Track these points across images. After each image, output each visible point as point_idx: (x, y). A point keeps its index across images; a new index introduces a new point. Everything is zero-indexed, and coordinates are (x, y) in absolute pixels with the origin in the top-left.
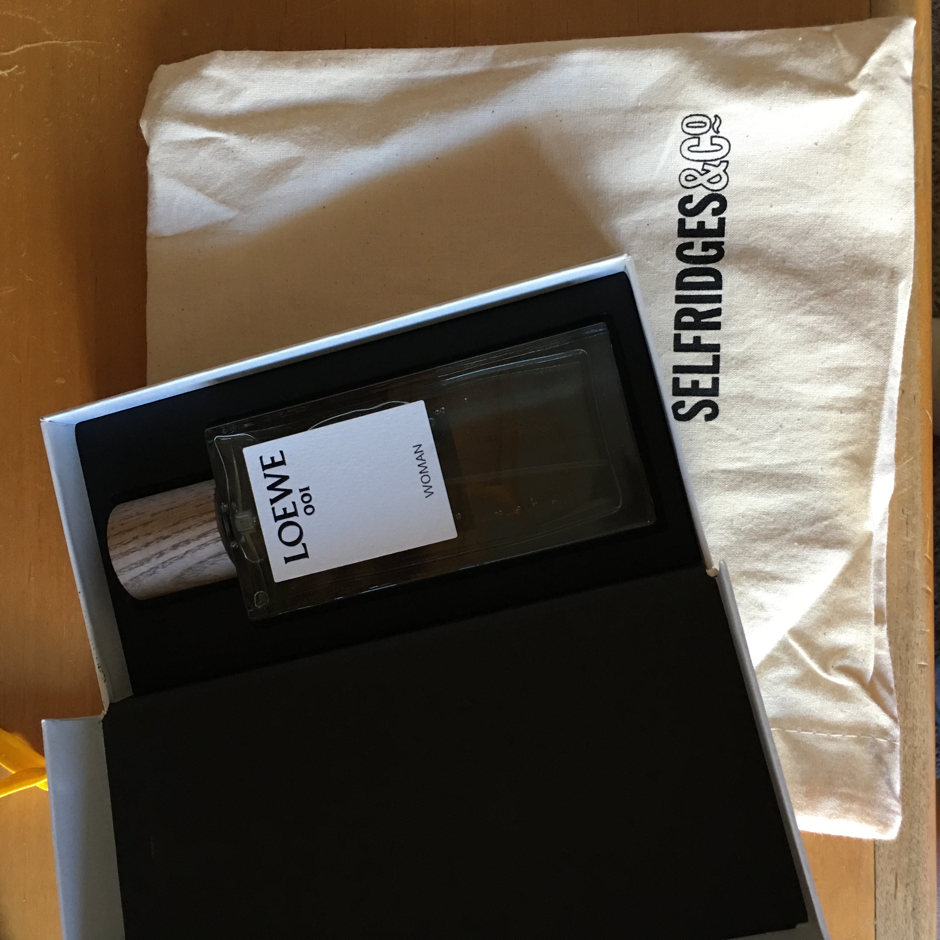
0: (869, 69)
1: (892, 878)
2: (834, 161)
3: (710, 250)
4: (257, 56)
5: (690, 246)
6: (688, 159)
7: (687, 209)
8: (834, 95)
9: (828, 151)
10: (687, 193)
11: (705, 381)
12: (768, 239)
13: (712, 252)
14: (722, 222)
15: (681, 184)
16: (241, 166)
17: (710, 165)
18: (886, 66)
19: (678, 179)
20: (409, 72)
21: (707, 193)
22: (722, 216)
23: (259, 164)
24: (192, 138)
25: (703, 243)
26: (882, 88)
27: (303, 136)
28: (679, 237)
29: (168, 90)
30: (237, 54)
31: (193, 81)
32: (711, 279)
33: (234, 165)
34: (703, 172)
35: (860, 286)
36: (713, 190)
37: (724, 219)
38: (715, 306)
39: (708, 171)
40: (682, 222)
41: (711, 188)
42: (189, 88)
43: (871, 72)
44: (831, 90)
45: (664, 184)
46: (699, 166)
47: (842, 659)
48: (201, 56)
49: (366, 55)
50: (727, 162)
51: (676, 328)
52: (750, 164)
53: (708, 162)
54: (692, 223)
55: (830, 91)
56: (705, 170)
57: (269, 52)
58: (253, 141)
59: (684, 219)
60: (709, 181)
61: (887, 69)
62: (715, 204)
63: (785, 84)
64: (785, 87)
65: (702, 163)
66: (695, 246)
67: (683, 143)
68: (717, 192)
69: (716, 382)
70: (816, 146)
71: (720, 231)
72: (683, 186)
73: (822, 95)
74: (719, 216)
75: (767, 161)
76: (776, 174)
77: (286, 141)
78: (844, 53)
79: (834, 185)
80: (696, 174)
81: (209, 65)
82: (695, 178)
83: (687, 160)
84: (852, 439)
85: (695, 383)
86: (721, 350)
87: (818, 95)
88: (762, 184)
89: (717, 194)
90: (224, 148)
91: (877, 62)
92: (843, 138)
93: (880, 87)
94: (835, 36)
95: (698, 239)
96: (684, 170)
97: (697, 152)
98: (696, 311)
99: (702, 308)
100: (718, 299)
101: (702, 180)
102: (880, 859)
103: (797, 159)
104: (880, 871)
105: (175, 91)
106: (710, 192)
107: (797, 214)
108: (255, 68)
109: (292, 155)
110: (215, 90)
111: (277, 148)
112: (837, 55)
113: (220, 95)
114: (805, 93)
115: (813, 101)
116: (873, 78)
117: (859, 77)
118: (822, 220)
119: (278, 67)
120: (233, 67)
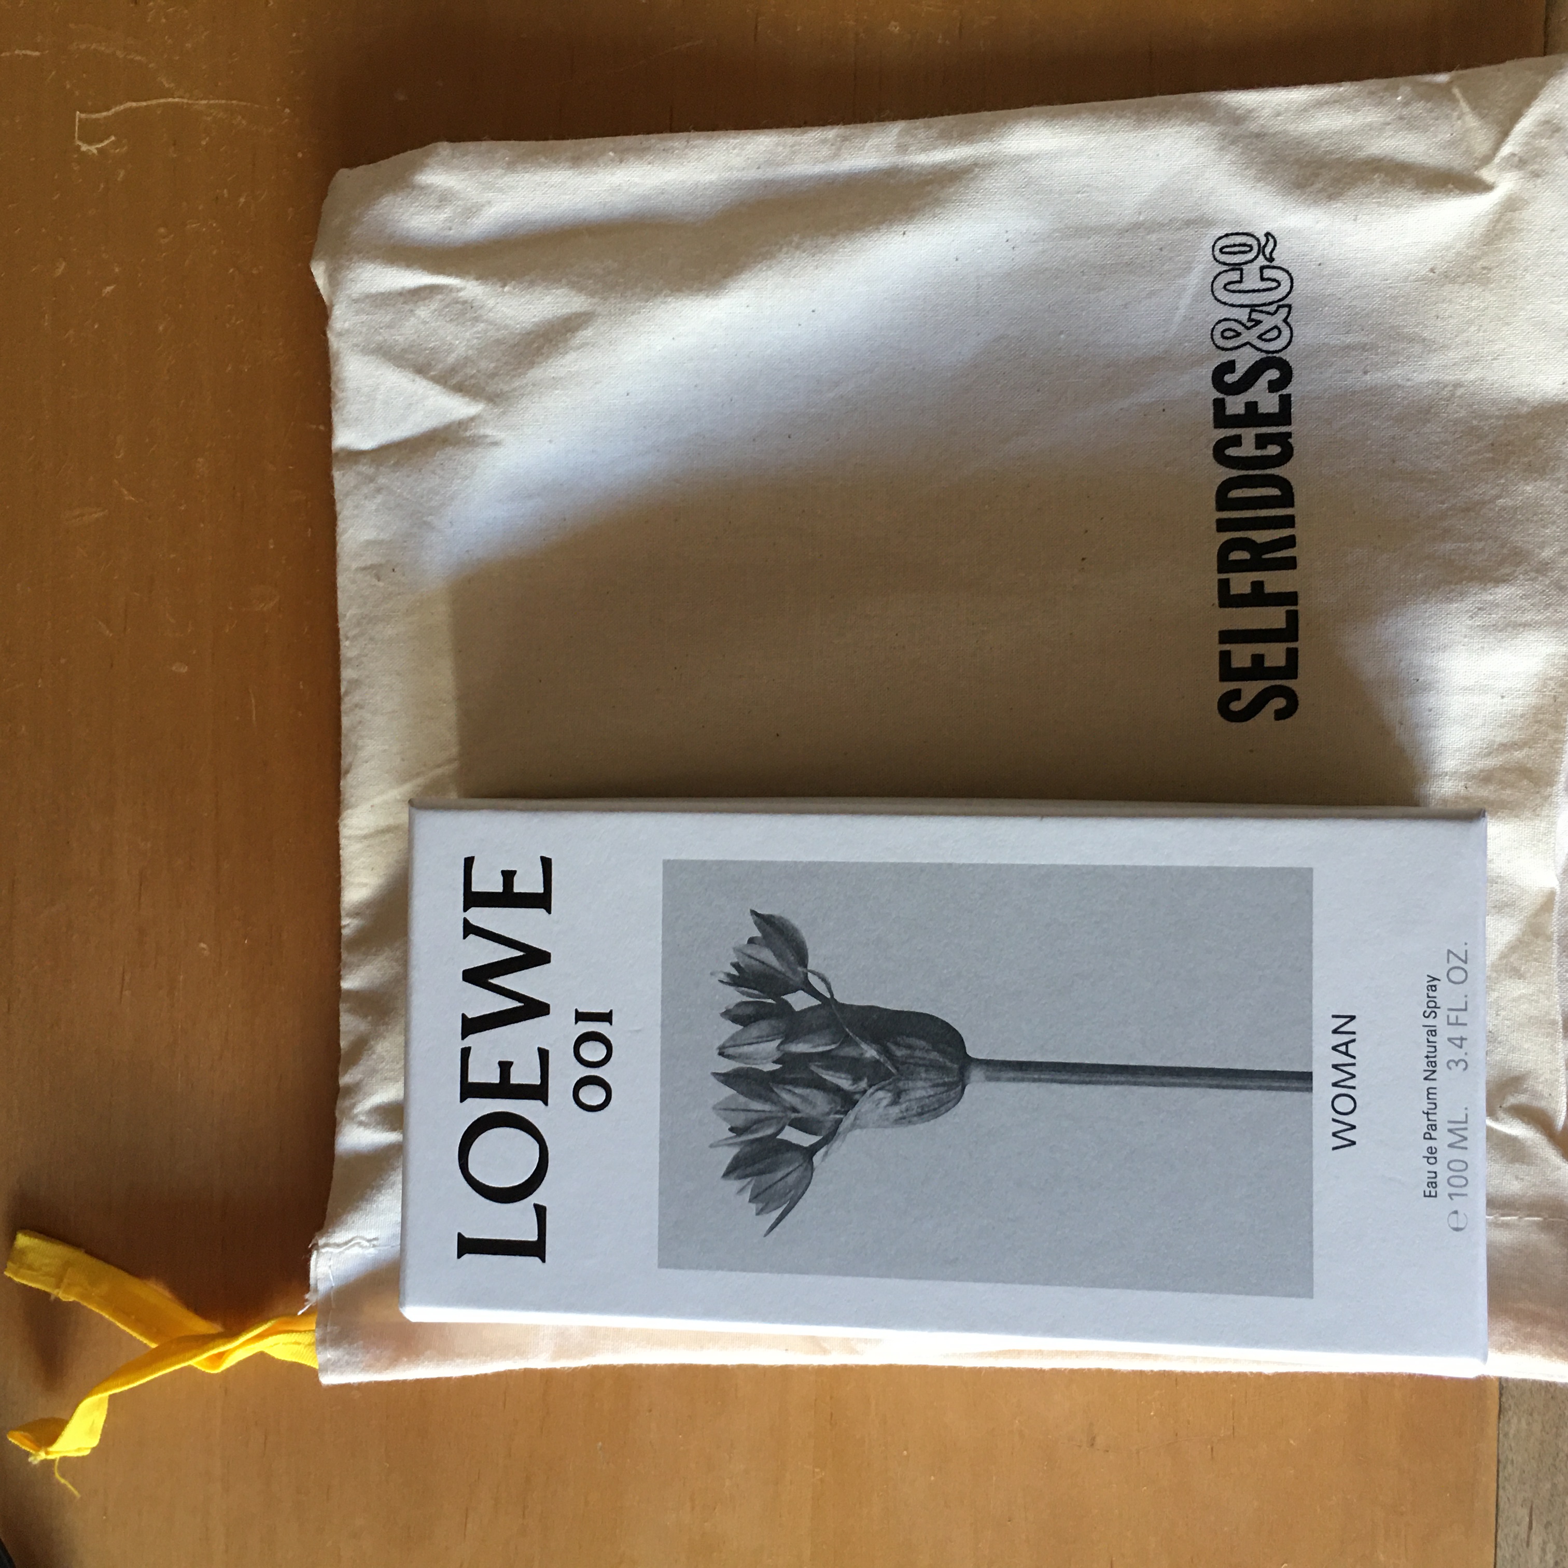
0: (1514, 144)
1: (1523, 1513)
2: (1463, 296)
3: (1269, 447)
4: (504, 149)
5: (1236, 441)
6: (1225, 304)
7: (1227, 383)
8: (1458, 192)
9: (1453, 281)
10: (1226, 357)
11: (1275, 654)
12: (1364, 424)
13: (1273, 450)
14: (1286, 401)
15: (1214, 343)
16: (486, 331)
17: (1261, 312)
18: (1542, 138)
19: (1210, 336)
20: (759, 168)
21: (1259, 356)
22: (1285, 392)
23: (518, 326)
24: (403, 288)
25: (1258, 436)
26: (1536, 175)
27: (590, 278)
28: (1216, 427)
29: (358, 211)
30: (471, 146)
31: (400, 194)
32: (1275, 492)
33: (475, 329)
34: (1249, 324)
35: (1523, 493)
36: (1267, 352)
37: (1289, 396)
38: (1285, 533)
39: (1258, 322)
40: (1219, 405)
41: (1264, 349)
42: (394, 206)
43: (1517, 150)
44: (1453, 184)
45: (1186, 344)
46: (1243, 314)
47: (1516, 1095)
48: (409, 153)
49: (688, 142)
50: (1289, 307)
51: (1220, 571)
52: (1327, 308)
53: (1256, 308)
54: (1235, 405)
55: (1450, 186)
56: (1253, 320)
57: (523, 143)
58: (506, 289)
59: (1223, 399)
60: (1260, 337)
61: (1544, 142)
62: (1273, 374)
63: (1378, 178)
64: (1377, 184)
65: (1248, 310)
66: (1243, 441)
67: (1215, 278)
68: (1275, 355)
69: (1292, 655)
70: (1432, 274)
71: (1284, 415)
72: (1218, 347)
73: (1439, 192)
74: (1280, 393)
75: (1354, 303)
76: (1370, 322)
77: (562, 287)
78: (1471, 121)
79: (1465, 335)
80: (1239, 328)
81: (425, 167)
82: (1238, 334)
83: (1222, 306)
84: (1519, 738)
85: (1258, 659)
86: (1300, 602)
87: (1431, 192)
88: (1349, 340)
89: (1275, 357)
90: (457, 302)
91: (1526, 133)
92: (1476, 258)
93: (1533, 172)
94: (1456, 91)
95: (1247, 430)
96: (1220, 322)
97: (1240, 292)
98: (1254, 542)
99: (1262, 536)
100: (1289, 521)
101: (1251, 336)
102: (1506, 1484)
103: (1403, 296)
104: (1505, 1502)
105: (370, 212)
106: (1264, 355)
107: (1409, 383)
108: (503, 169)
109: (574, 310)
110: (438, 207)
111: (548, 299)
112: (1459, 122)
113: (445, 215)
114: (1411, 190)
115: (1424, 203)
116: (1521, 160)
117: (1497, 160)
118: (1450, 391)
119: (542, 166)
120: (466, 169)
